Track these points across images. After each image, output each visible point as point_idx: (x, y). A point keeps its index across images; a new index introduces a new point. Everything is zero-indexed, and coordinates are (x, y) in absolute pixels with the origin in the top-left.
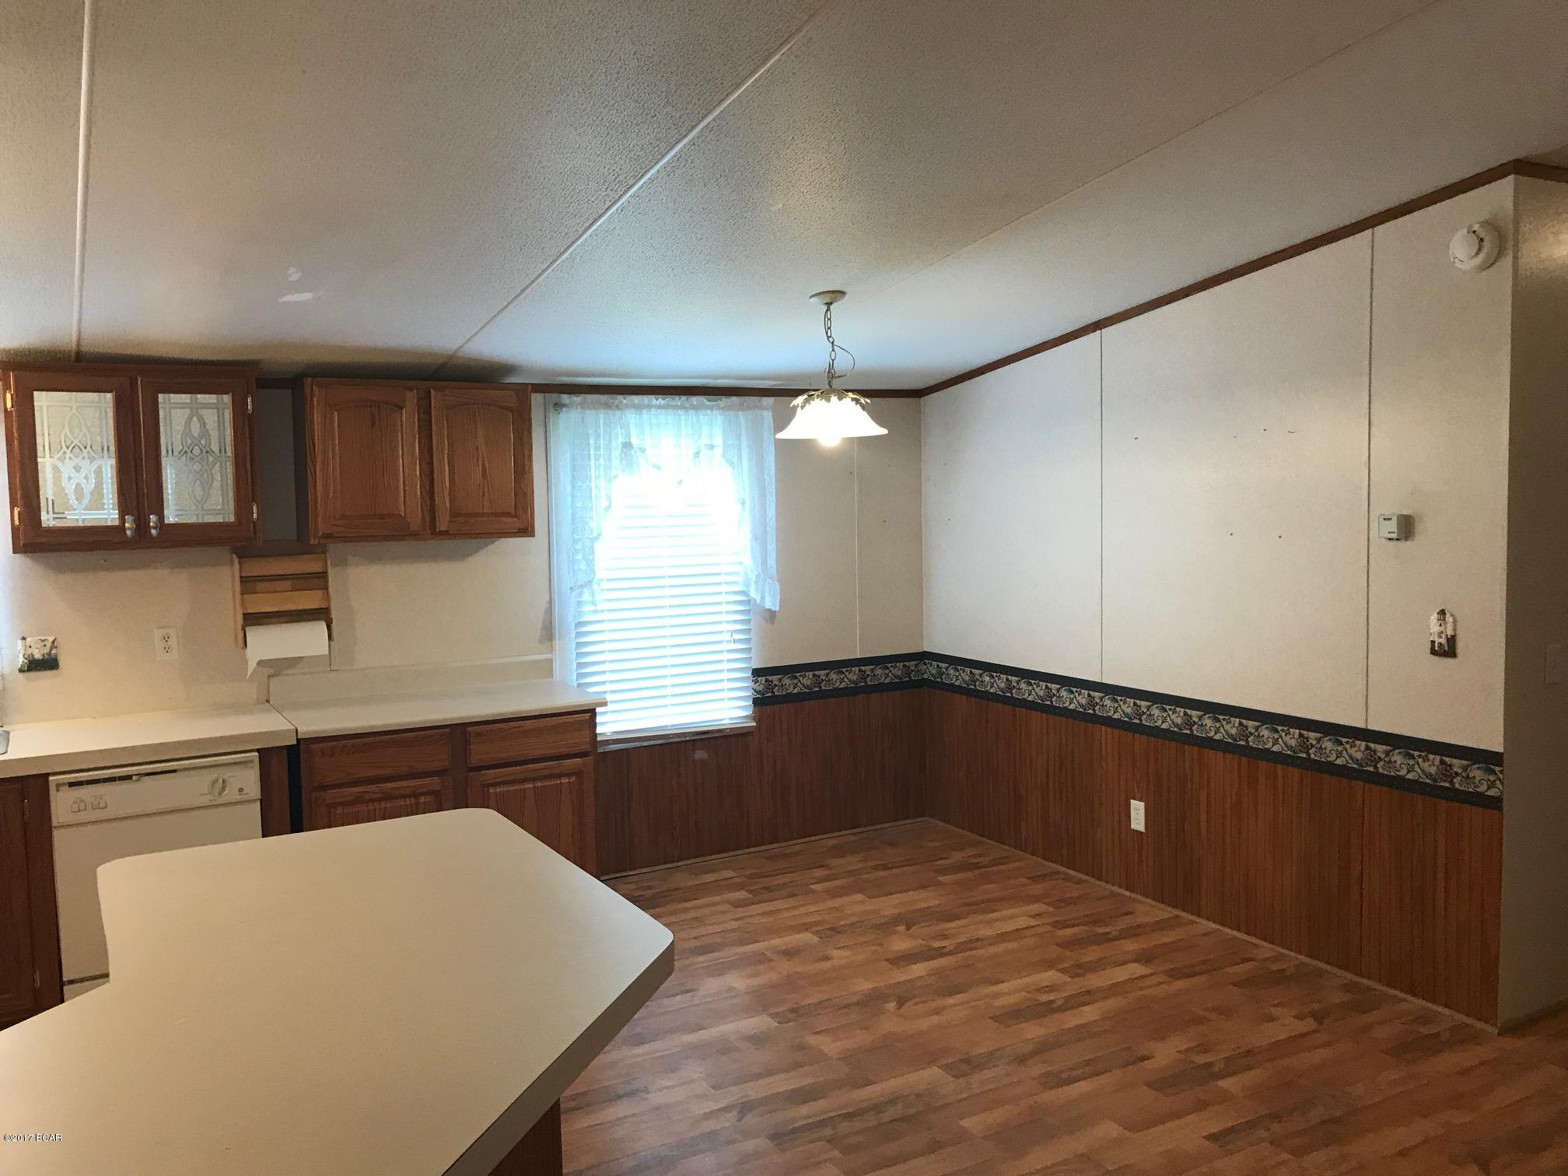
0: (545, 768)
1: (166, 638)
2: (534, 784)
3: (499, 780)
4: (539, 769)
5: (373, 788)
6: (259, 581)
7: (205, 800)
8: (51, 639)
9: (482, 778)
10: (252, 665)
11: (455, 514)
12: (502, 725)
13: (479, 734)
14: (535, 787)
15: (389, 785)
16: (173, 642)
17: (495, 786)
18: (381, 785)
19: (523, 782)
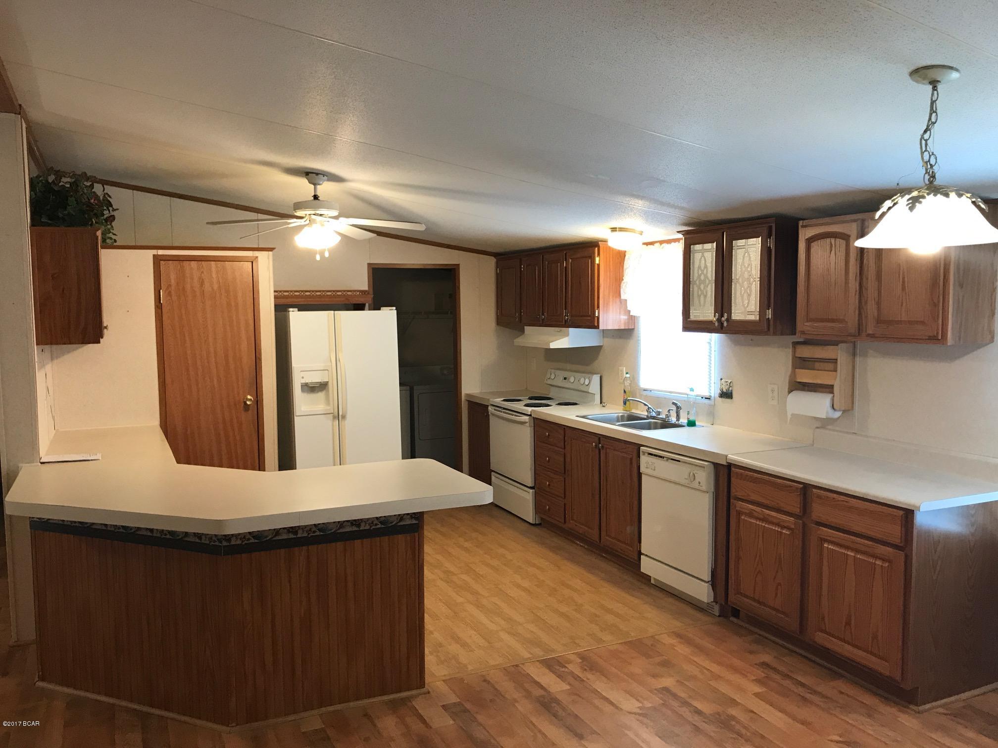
0: (864, 545)
1: (773, 391)
2: (855, 554)
3: (829, 538)
4: (860, 544)
5: (758, 509)
6: (817, 361)
7: (683, 482)
8: (729, 381)
9: (819, 532)
10: (789, 416)
11: (879, 321)
12: (835, 496)
13: (819, 497)
14: (855, 557)
15: (767, 512)
16: (776, 394)
17: (829, 543)
18: (764, 510)
19: (848, 549)
